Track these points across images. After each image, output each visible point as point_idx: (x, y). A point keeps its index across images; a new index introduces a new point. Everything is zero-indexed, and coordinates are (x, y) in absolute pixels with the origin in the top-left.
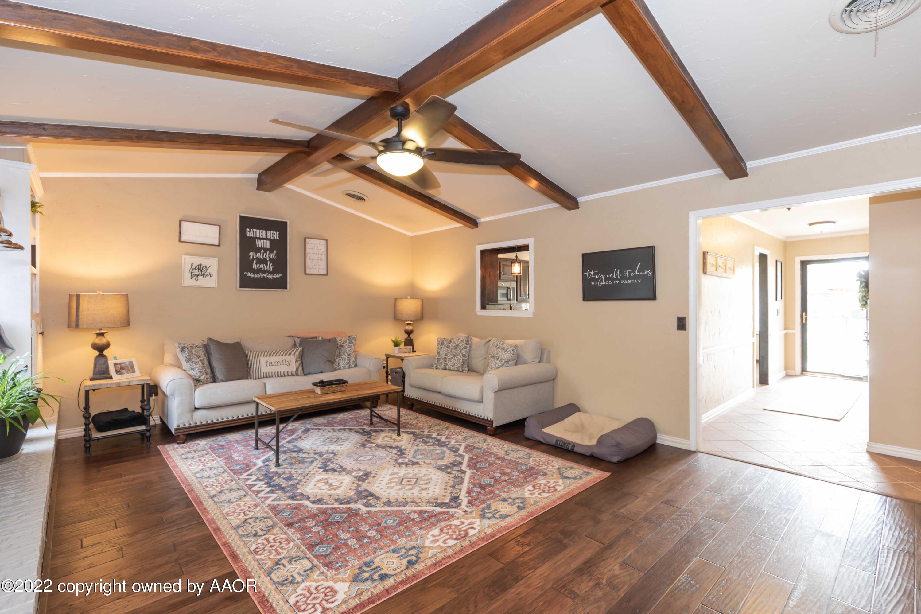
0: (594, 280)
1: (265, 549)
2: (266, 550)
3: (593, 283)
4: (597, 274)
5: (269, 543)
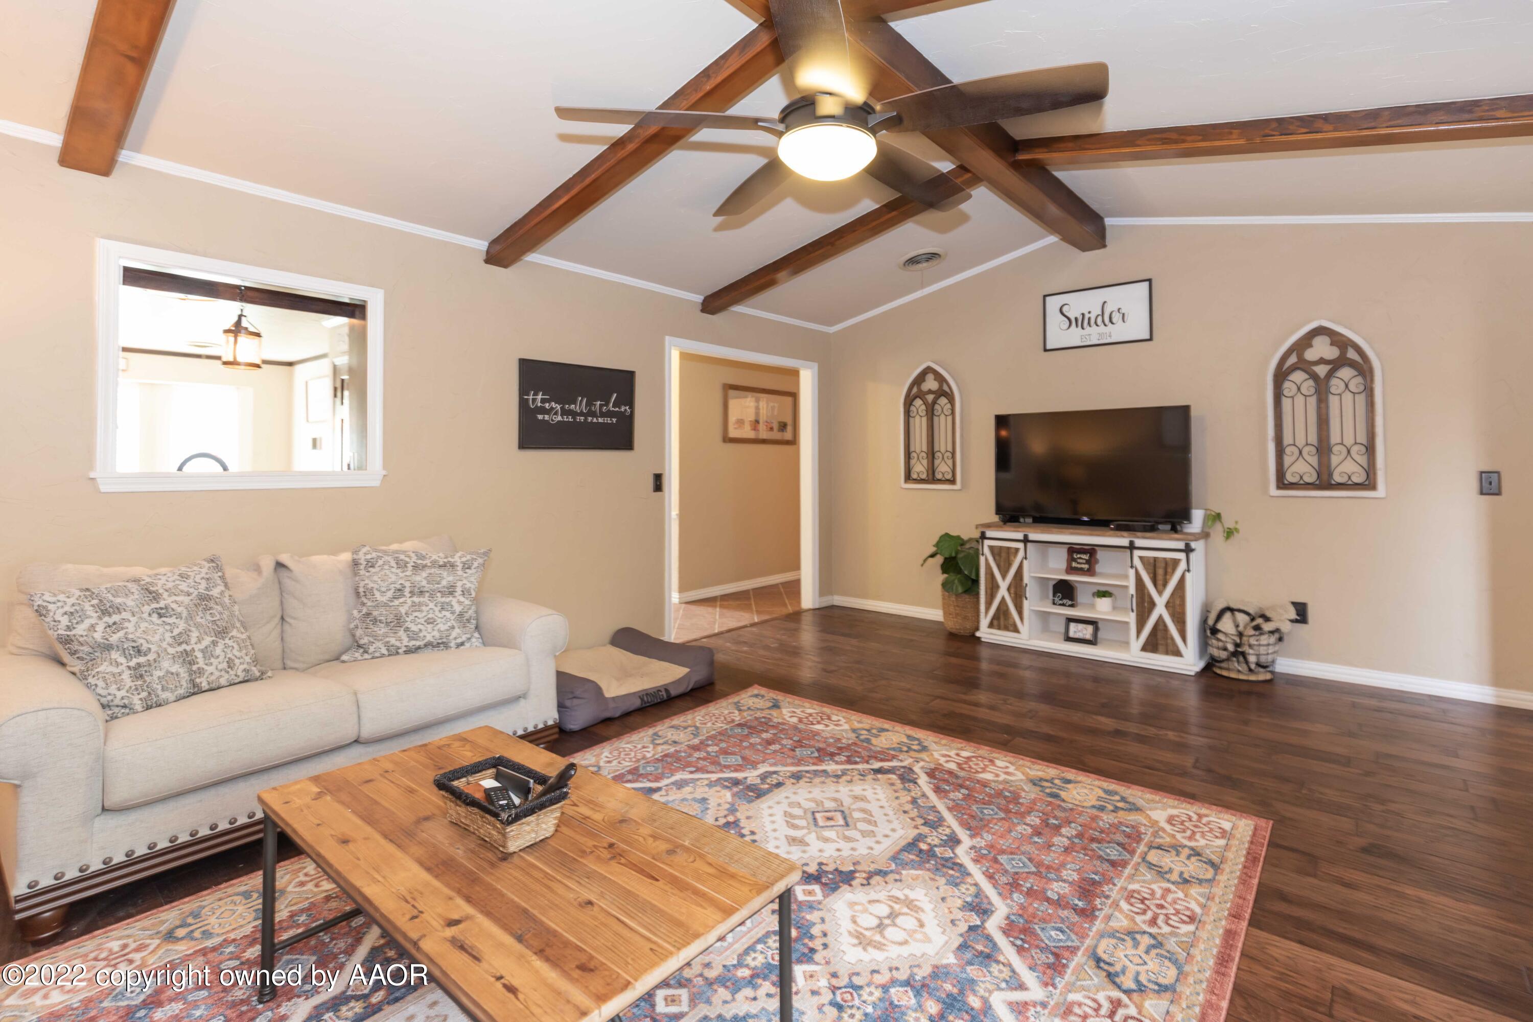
0: (543, 411)
1: (1174, 912)
2: (1175, 909)
3: (540, 417)
4: (549, 401)
5: (1158, 914)
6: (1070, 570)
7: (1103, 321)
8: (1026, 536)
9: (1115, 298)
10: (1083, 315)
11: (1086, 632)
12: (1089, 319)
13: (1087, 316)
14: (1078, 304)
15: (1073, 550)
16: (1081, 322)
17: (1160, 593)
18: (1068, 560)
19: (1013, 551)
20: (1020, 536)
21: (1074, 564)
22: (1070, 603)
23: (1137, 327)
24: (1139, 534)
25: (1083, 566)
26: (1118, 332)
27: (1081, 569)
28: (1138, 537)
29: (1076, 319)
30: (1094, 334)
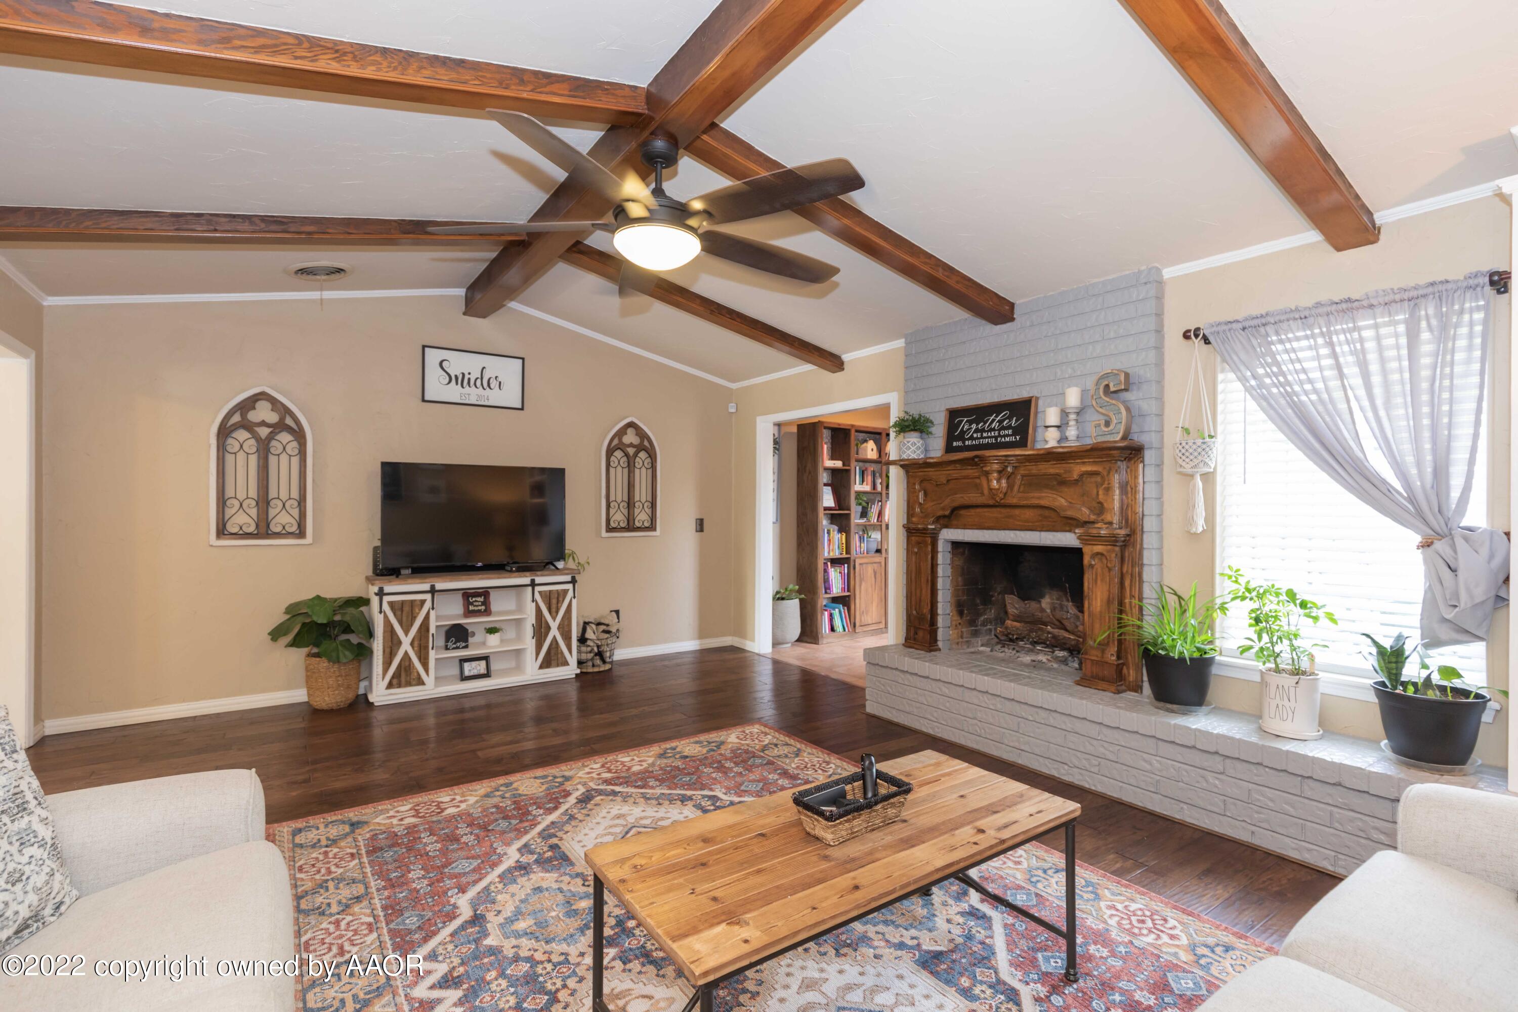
6: (468, 613)
7: (482, 384)
8: (433, 587)
9: (495, 367)
10: (463, 374)
11: (481, 667)
12: (469, 379)
13: (467, 377)
14: (459, 363)
15: (468, 595)
16: (461, 380)
17: (554, 619)
18: (464, 605)
19: (419, 603)
20: (427, 587)
21: (471, 608)
22: (464, 644)
23: (510, 395)
24: (539, 573)
25: (480, 608)
26: (495, 397)
27: (479, 611)
28: (538, 576)
29: (456, 377)
30: (473, 395)
